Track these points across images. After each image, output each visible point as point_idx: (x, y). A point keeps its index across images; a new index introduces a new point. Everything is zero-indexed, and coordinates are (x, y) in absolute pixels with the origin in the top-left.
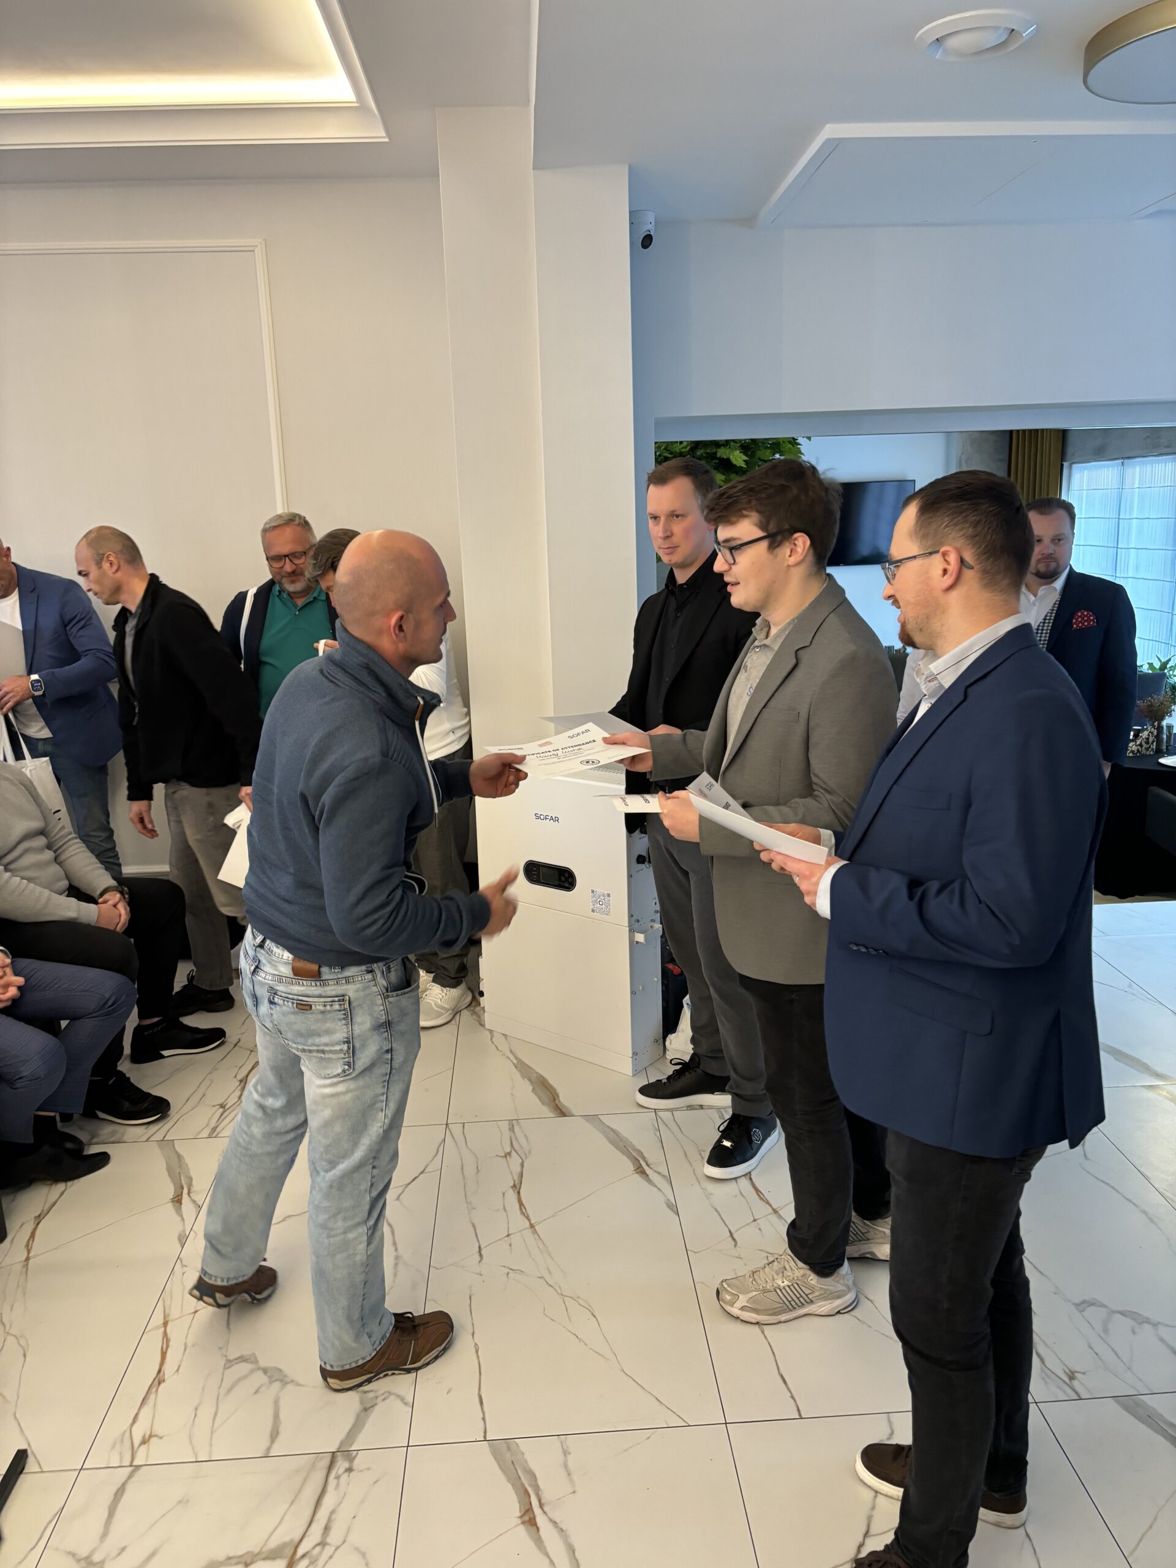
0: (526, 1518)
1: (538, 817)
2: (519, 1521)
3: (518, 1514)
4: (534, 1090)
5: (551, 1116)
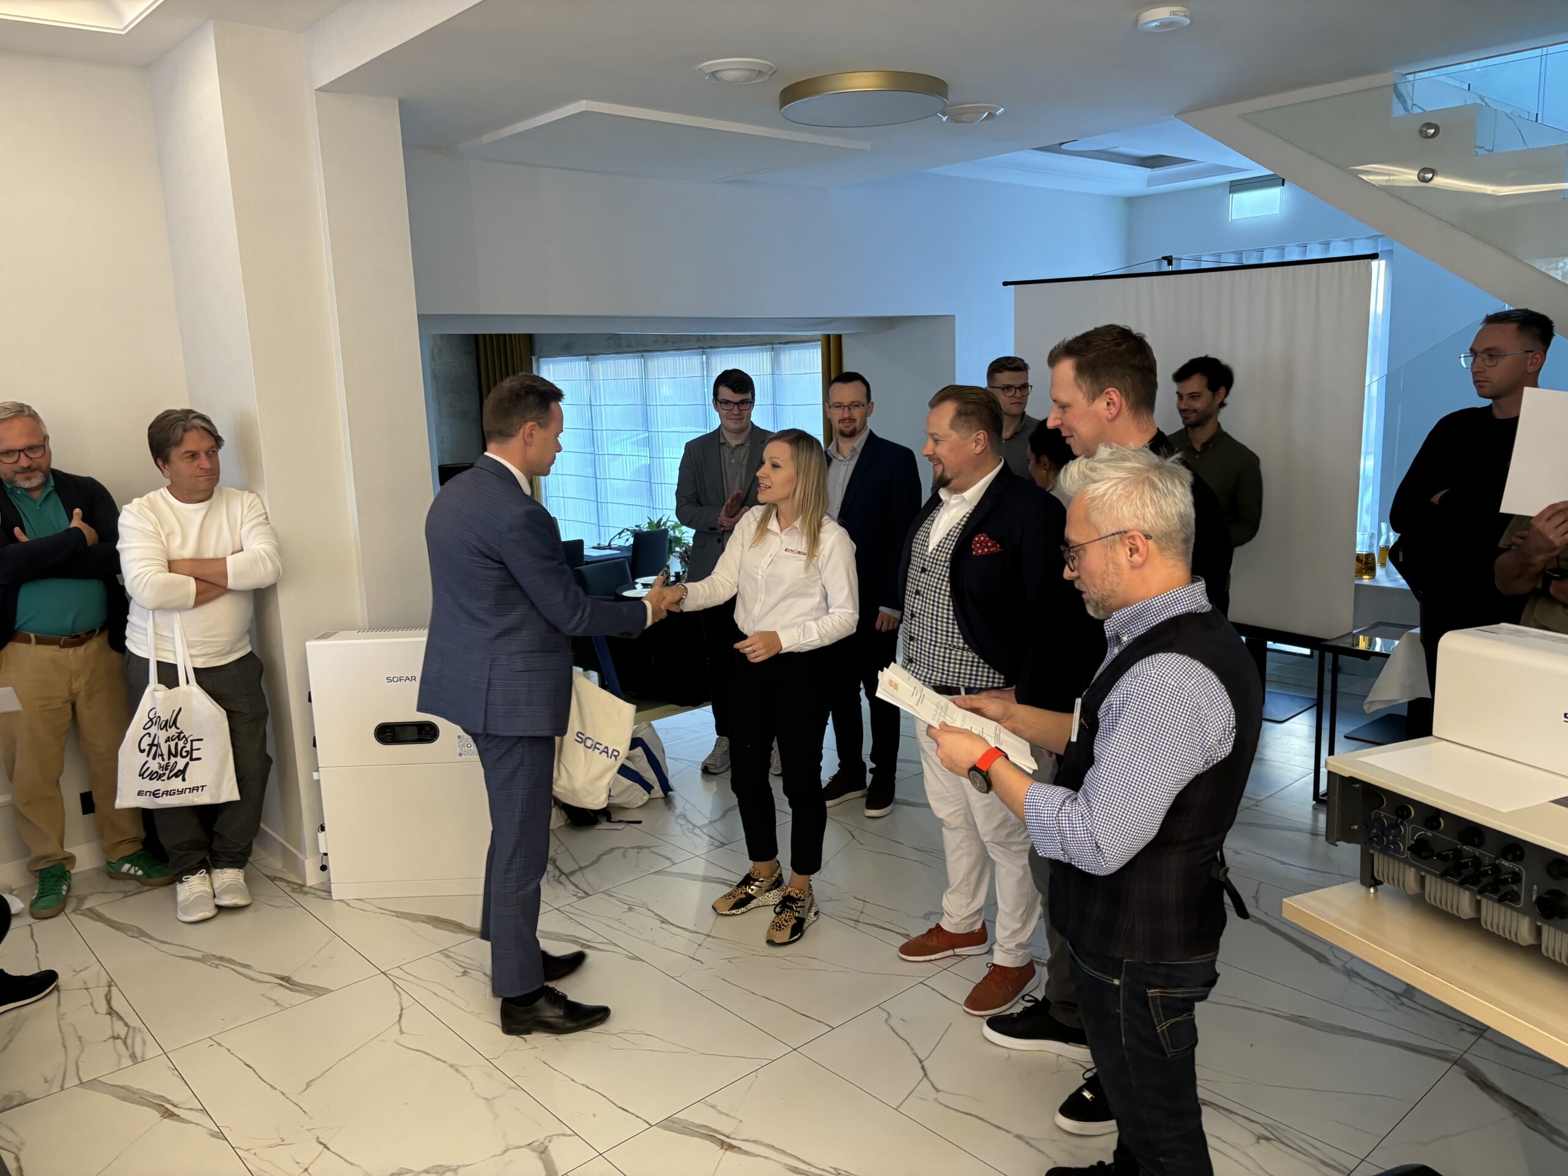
0: (726, 1147)
1: (390, 680)
2: (724, 1151)
3: (719, 1148)
4: (435, 927)
5: (472, 937)
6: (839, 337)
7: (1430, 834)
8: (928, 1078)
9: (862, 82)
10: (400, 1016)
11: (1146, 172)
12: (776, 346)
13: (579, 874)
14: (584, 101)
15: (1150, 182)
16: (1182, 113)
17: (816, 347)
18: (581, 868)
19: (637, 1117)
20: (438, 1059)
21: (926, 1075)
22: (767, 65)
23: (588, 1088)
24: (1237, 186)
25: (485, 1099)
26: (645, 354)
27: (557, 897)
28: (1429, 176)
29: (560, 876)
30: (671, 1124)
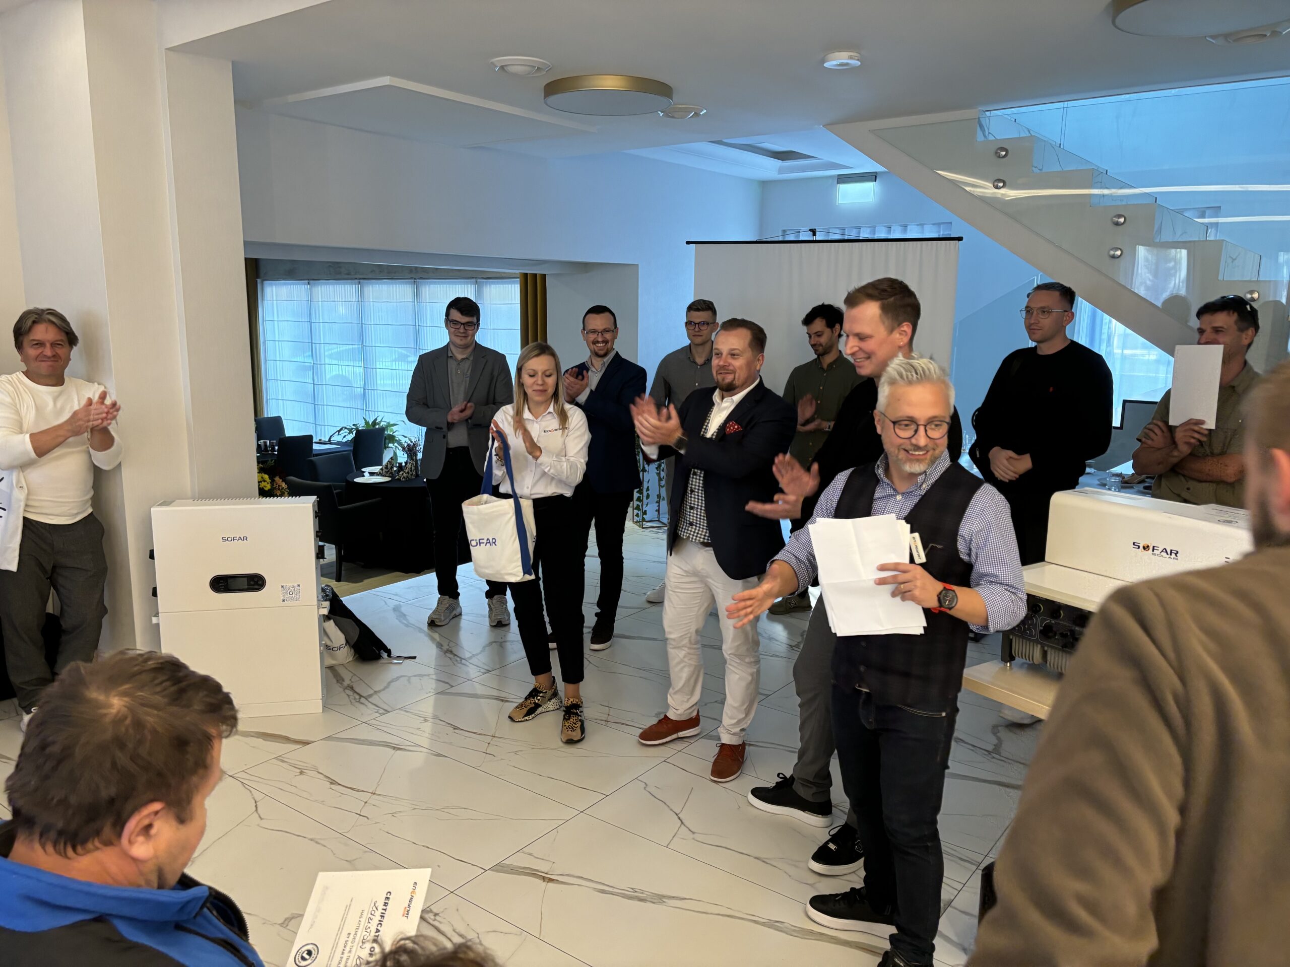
0: (547, 880)
2: (546, 883)
3: (542, 881)
5: (301, 746)
6: (544, 277)
7: (1053, 622)
8: (685, 825)
9: (610, 83)
10: (256, 806)
11: (778, 163)
12: (479, 280)
13: (375, 696)
14: (389, 77)
15: (781, 171)
16: (830, 125)
17: (514, 283)
18: (376, 692)
19: (473, 865)
20: (298, 836)
21: (682, 823)
22: (546, 64)
23: (428, 848)
24: (843, 179)
25: (347, 861)
26: (362, 281)
27: (362, 714)
28: (1001, 185)
29: (360, 698)
30: (499, 868)
